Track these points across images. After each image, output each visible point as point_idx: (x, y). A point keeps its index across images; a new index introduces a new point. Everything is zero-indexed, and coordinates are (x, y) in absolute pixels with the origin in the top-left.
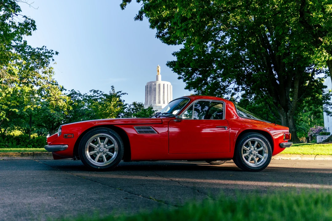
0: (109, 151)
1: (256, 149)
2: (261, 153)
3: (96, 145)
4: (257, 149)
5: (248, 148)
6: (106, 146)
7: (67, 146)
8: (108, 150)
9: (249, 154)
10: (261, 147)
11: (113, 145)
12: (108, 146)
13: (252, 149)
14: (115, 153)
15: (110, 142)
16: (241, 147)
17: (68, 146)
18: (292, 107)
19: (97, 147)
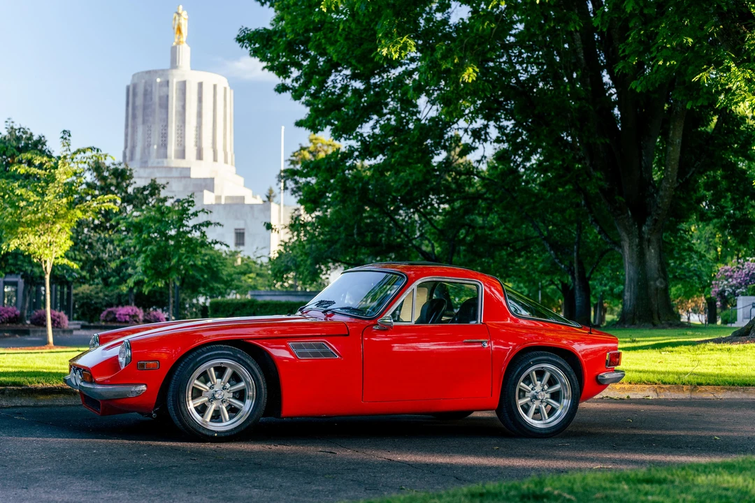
0: (234, 397)
1: (546, 387)
2: (556, 396)
3: (205, 383)
4: (549, 388)
5: (528, 386)
6: (228, 385)
7: (144, 388)
8: (231, 395)
9: (531, 401)
10: (556, 383)
11: (242, 384)
12: (232, 386)
13: (538, 388)
14: (248, 402)
15: (236, 378)
16: (516, 384)
17: (147, 386)
18: (660, 208)
19: (208, 388)
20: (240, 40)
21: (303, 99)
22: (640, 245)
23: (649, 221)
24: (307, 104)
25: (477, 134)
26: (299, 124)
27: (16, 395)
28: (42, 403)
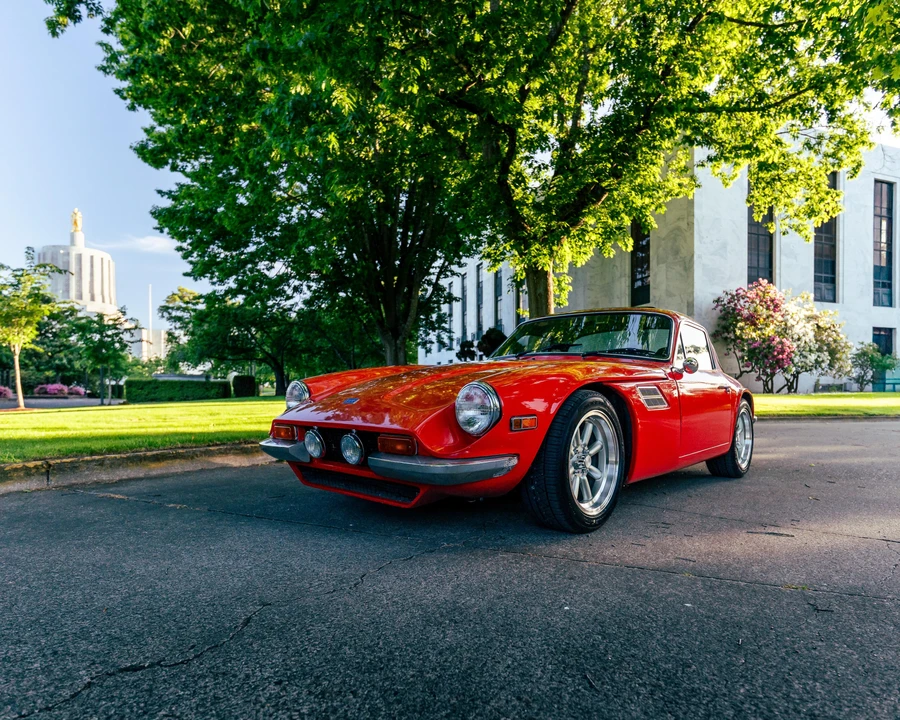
20: (152, 213)
21: (190, 259)
22: (396, 350)
23: (400, 338)
24: (191, 262)
25: (296, 289)
26: (186, 274)
27: (120, 465)
28: (154, 473)
